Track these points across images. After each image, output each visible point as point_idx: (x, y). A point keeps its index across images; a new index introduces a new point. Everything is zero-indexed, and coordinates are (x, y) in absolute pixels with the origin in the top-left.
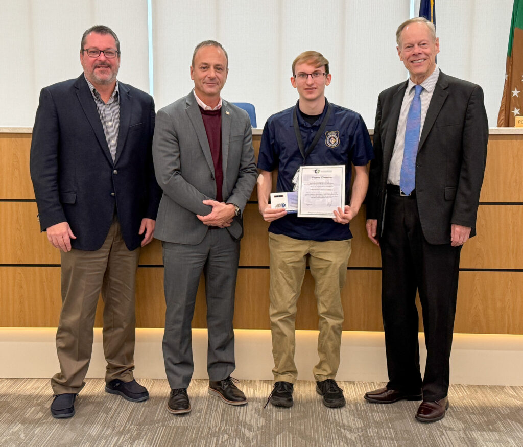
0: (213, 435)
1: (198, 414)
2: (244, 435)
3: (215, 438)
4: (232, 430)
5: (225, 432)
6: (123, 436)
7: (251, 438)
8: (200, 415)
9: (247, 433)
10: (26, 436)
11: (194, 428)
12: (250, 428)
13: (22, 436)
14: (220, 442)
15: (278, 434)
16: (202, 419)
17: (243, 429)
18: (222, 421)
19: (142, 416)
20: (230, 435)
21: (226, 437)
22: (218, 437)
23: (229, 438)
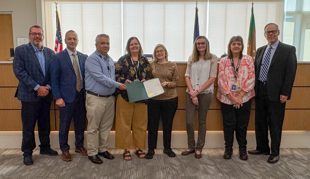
0: (164, 168)
1: (155, 161)
2: (175, 168)
5: (167, 167)
6: (132, 169)
7: (177, 169)
8: (156, 161)
9: (175, 167)
10: (98, 170)
12: (176, 165)
16: (157, 163)
17: (173, 166)
18: (165, 163)
19: (136, 161)
21: (168, 169)
23: (170, 169)
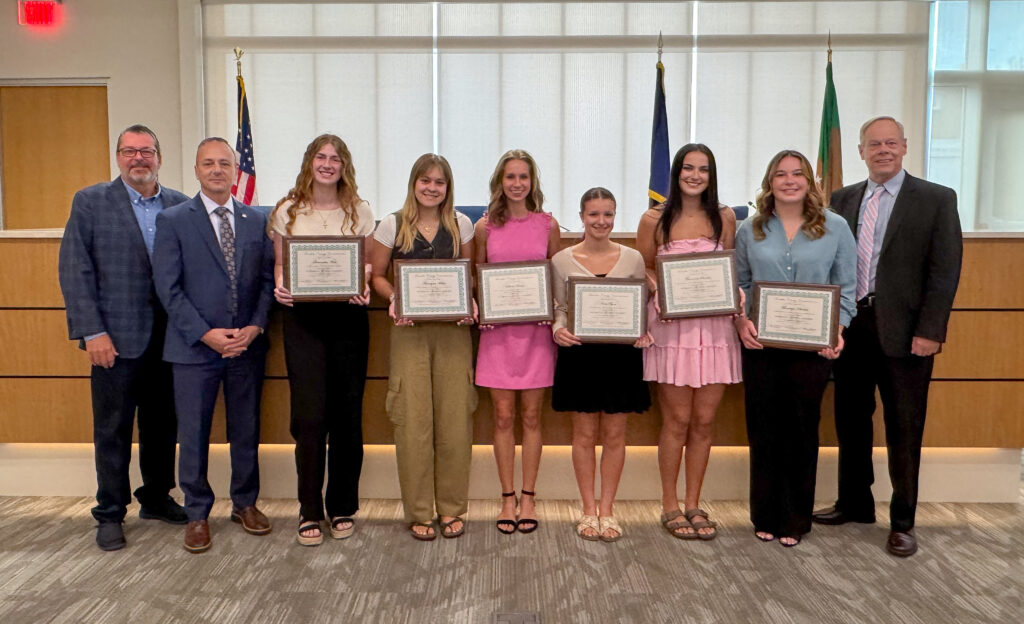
0: (557, 568)
3: (560, 572)
4: (574, 561)
9: (592, 564)
11: (532, 559)
13: (347, 570)
14: (567, 576)
15: (626, 565)
17: (586, 560)
20: (574, 567)
22: (563, 571)
